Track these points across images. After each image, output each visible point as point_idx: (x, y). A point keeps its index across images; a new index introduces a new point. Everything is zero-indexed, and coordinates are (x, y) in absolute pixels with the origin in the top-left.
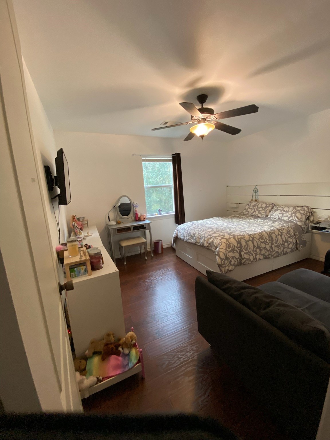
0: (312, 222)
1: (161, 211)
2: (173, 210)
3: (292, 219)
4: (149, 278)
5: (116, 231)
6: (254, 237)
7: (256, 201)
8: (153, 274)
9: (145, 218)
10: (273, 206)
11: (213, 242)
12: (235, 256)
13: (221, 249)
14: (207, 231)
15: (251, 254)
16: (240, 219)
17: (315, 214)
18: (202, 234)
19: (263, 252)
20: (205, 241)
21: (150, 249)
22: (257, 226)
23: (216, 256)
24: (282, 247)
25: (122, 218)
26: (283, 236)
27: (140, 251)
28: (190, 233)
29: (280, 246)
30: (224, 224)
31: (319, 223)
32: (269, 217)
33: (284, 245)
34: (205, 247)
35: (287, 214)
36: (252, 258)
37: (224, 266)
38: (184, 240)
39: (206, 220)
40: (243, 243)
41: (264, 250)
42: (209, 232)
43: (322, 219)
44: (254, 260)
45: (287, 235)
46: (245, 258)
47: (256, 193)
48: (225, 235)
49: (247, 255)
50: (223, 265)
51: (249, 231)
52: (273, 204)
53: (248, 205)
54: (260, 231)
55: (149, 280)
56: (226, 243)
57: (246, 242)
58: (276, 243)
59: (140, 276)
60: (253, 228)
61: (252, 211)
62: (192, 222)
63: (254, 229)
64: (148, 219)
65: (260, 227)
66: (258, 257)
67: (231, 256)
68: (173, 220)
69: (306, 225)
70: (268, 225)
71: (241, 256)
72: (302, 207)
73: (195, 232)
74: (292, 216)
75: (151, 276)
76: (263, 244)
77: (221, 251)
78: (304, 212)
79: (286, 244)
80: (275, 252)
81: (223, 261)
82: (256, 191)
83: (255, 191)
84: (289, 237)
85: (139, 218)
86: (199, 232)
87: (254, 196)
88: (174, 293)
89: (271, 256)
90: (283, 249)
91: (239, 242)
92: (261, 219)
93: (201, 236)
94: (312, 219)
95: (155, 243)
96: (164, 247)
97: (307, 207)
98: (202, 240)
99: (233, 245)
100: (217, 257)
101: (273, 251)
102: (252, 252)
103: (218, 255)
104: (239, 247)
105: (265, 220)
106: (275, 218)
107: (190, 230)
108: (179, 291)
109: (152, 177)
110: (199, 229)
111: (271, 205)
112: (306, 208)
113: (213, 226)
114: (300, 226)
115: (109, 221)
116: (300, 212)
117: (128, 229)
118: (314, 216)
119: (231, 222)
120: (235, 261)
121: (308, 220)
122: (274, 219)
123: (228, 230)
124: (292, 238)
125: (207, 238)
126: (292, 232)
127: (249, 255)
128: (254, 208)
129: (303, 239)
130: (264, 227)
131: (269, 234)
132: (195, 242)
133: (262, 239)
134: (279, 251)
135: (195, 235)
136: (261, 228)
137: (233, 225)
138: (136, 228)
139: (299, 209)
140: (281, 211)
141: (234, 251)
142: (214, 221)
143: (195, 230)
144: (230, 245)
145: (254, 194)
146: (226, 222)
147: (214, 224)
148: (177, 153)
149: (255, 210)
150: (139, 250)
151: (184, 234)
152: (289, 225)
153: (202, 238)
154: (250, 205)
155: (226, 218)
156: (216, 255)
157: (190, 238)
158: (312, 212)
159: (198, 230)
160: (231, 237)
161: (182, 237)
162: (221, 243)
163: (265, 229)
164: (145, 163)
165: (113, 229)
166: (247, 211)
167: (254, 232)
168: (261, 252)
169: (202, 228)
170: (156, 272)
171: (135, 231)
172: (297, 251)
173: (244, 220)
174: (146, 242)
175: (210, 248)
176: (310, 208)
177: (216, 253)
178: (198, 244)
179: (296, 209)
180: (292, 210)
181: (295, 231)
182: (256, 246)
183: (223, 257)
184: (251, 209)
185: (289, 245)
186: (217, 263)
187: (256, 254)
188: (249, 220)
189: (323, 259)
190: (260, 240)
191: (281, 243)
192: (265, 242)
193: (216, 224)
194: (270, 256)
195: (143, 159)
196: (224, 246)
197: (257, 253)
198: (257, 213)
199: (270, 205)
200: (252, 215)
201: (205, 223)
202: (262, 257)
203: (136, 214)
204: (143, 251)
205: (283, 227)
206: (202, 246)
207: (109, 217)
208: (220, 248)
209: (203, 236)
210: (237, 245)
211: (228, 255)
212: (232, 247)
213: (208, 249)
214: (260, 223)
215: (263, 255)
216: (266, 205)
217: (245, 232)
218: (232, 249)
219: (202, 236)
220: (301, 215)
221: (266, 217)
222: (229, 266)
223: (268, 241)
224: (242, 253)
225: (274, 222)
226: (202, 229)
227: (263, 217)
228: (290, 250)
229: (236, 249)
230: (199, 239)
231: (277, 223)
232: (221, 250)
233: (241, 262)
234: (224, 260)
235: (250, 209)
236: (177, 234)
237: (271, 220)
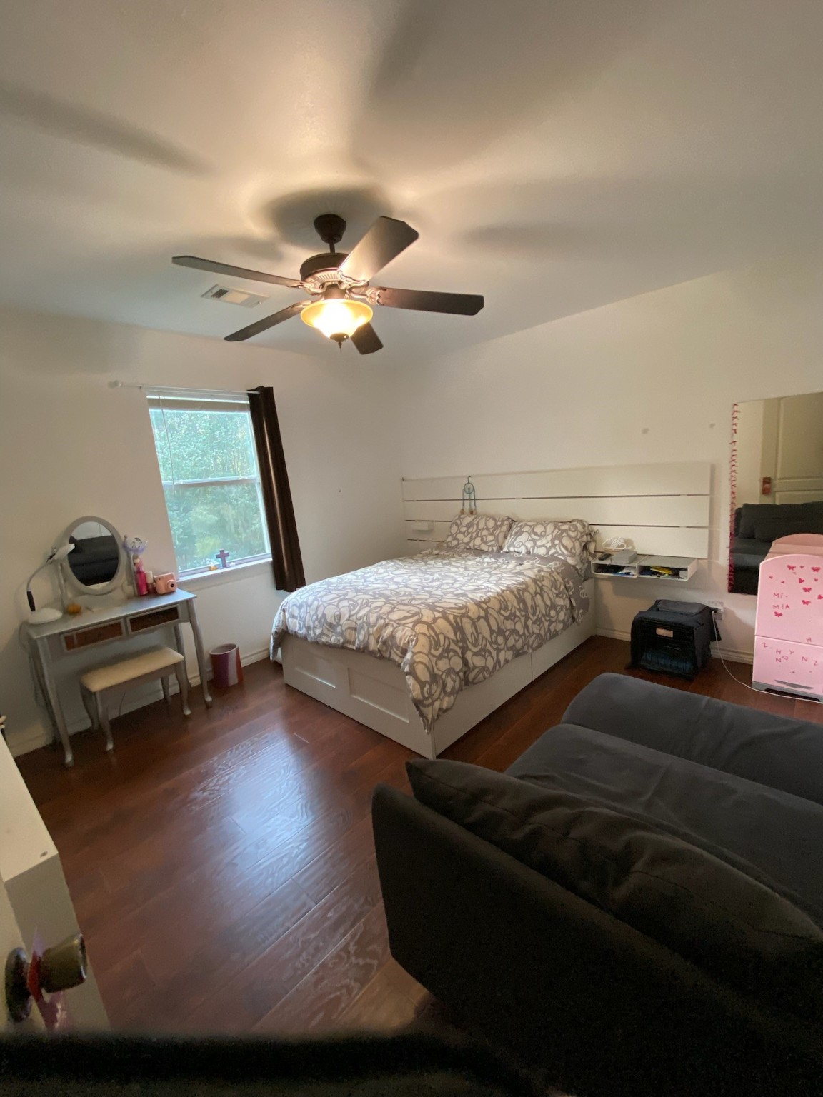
0: (594, 555)
1: (228, 555)
2: (264, 550)
3: (554, 553)
4: (203, 785)
5: (64, 644)
6: (488, 608)
7: (472, 513)
8: (216, 765)
9: (172, 586)
10: (511, 523)
11: (392, 637)
12: (452, 666)
13: (417, 655)
14: (373, 606)
15: (487, 654)
16: (445, 560)
17: (597, 537)
18: (359, 615)
19: (511, 642)
20: (369, 635)
21: (199, 678)
22: (487, 575)
23: (407, 677)
24: (547, 621)
25: (84, 594)
26: (545, 595)
27: (162, 692)
28: (324, 616)
29: (543, 619)
30: (410, 580)
31: (607, 556)
32: (505, 549)
33: (549, 615)
34: (372, 653)
35: (544, 541)
36: (490, 663)
37: (430, 701)
38: (309, 639)
39: (363, 570)
40: (468, 628)
41: (512, 637)
42: (378, 607)
43: (613, 547)
44: (495, 666)
45: (551, 590)
46: (475, 667)
47: (469, 493)
48: (423, 611)
49: (479, 658)
50: (427, 699)
51: (473, 591)
52: (509, 518)
53: (457, 524)
54: (499, 591)
55: (204, 790)
56: (429, 635)
57: (474, 625)
58: (534, 614)
59: (167, 785)
60: (479, 582)
61: (467, 539)
62: (327, 580)
63: (483, 587)
64: (184, 585)
65: (493, 578)
66: (502, 656)
67: (443, 670)
68: (267, 579)
69: (584, 564)
70: (510, 571)
71: (465, 662)
72: (570, 522)
73: (339, 611)
74: (553, 545)
75: (208, 774)
76: (510, 621)
77: (417, 660)
78: (577, 535)
79: (553, 613)
80: (535, 636)
81: (425, 689)
82: (469, 489)
83: (467, 491)
84: (557, 596)
85: (150, 587)
86: (350, 612)
87: (467, 503)
88: (291, 818)
89: (528, 649)
90: (549, 626)
91: (458, 628)
92: (490, 558)
93: (359, 622)
94: (592, 548)
95: (213, 657)
96: (244, 663)
97: (581, 521)
98: (363, 632)
99: (445, 637)
100: (410, 680)
101: (531, 635)
102: (488, 647)
103: (412, 673)
104: (459, 639)
105: (499, 558)
106: (519, 553)
107: (325, 608)
108: (309, 805)
109: (192, 455)
110: (351, 603)
111: (506, 520)
112: (578, 525)
113: (386, 589)
114: (574, 566)
115: (33, 608)
116: (568, 536)
117: (111, 630)
118: (595, 541)
119: (425, 573)
120: (454, 681)
121: (585, 552)
122: (517, 554)
123: (424, 596)
124: (562, 598)
125: (376, 628)
126: (561, 583)
127: (484, 656)
128: (470, 531)
129: (582, 596)
130: (502, 577)
131: (517, 595)
132: (342, 641)
133: (506, 609)
134: (543, 633)
135: (339, 620)
136: (497, 581)
137: (433, 581)
138: (141, 622)
139: (565, 527)
140: (530, 535)
141: (448, 655)
142: (384, 572)
143: (337, 606)
144: (438, 638)
145: (467, 496)
146: (414, 573)
147: (386, 581)
148: (262, 387)
149: (472, 535)
150: (161, 687)
151: (307, 620)
152: (551, 566)
153: (362, 628)
154: (461, 524)
155: (411, 561)
156: (407, 674)
157: (326, 632)
158: (592, 534)
159: (347, 604)
160: (438, 615)
161: (300, 629)
162: (415, 636)
163: (507, 583)
164: (159, 411)
165: (49, 637)
166: (455, 539)
167: (485, 593)
168: (506, 642)
169: (359, 597)
170: (225, 755)
171: (140, 634)
172: (575, 624)
173: (454, 564)
174: (184, 662)
175: (387, 655)
176: (587, 525)
177: (407, 669)
178: (351, 646)
179: (559, 529)
180: (552, 530)
181: (566, 580)
182: (496, 631)
183: (423, 675)
184: (463, 533)
185: (558, 613)
186: (411, 696)
187: (498, 651)
188: (464, 562)
189: (627, 637)
190: (502, 612)
191: (544, 613)
192: (512, 617)
193: (391, 580)
194: (526, 648)
195: (150, 400)
196: (423, 642)
197: (499, 647)
198: (478, 541)
199: (503, 521)
200: (468, 547)
201: (363, 580)
202: (510, 654)
203: (138, 575)
204: (174, 689)
205: (542, 574)
206: (364, 650)
207: (30, 596)
208: (414, 654)
209: (364, 622)
210: (455, 634)
211: (435, 670)
212: (444, 645)
213: (382, 658)
214: (491, 568)
215: (512, 648)
216: (496, 523)
217: (466, 596)
218: (444, 649)
219: (361, 621)
220: (572, 541)
221: (499, 552)
222: (441, 697)
223: (518, 613)
224: (469, 655)
225: (520, 562)
226: (360, 602)
227: (493, 550)
228: (560, 626)
229: (453, 646)
230: (353, 632)
231: (526, 564)
232: (418, 658)
233: (467, 680)
234: (427, 687)
235: (461, 532)
236: (284, 622)
237: (512, 557)
